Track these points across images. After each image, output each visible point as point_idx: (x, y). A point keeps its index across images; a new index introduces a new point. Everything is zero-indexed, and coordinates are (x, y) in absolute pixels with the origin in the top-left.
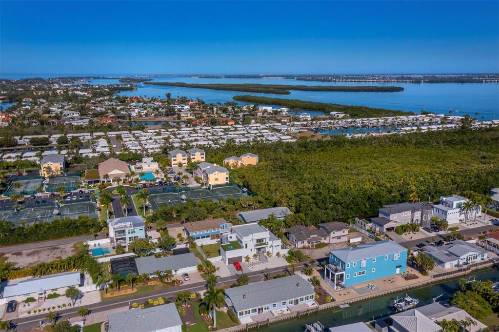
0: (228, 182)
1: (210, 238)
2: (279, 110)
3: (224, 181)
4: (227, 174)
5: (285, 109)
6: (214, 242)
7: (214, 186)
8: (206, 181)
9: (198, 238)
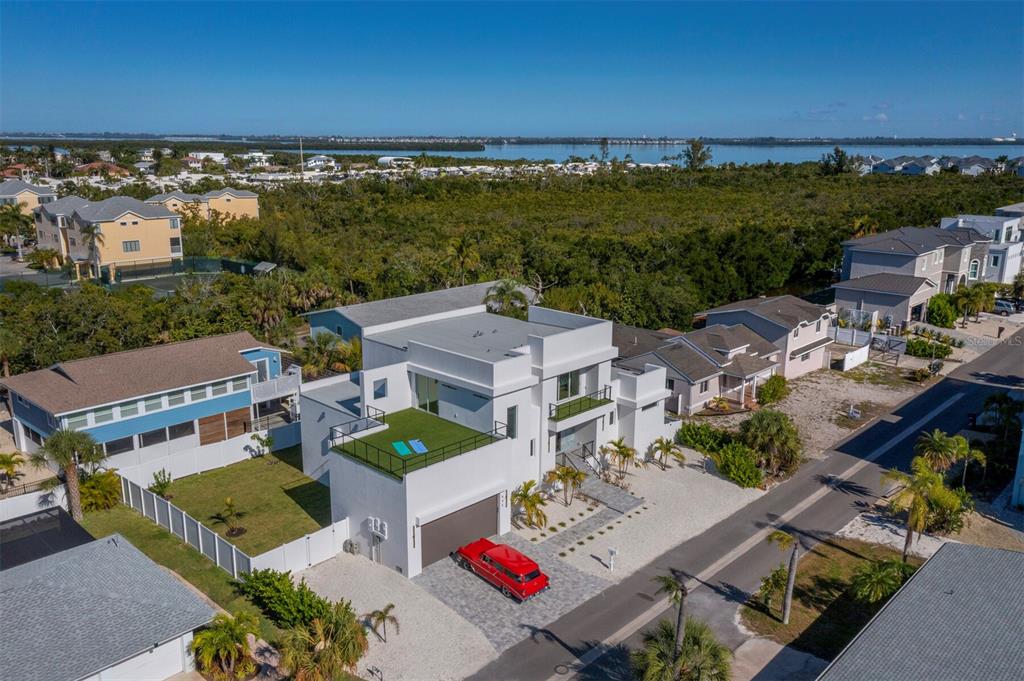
0: (179, 255)
1: (196, 437)
2: (246, 157)
3: (166, 254)
4: (174, 226)
5: (261, 154)
6: (233, 451)
7: (121, 272)
8: (84, 255)
9: (121, 446)
